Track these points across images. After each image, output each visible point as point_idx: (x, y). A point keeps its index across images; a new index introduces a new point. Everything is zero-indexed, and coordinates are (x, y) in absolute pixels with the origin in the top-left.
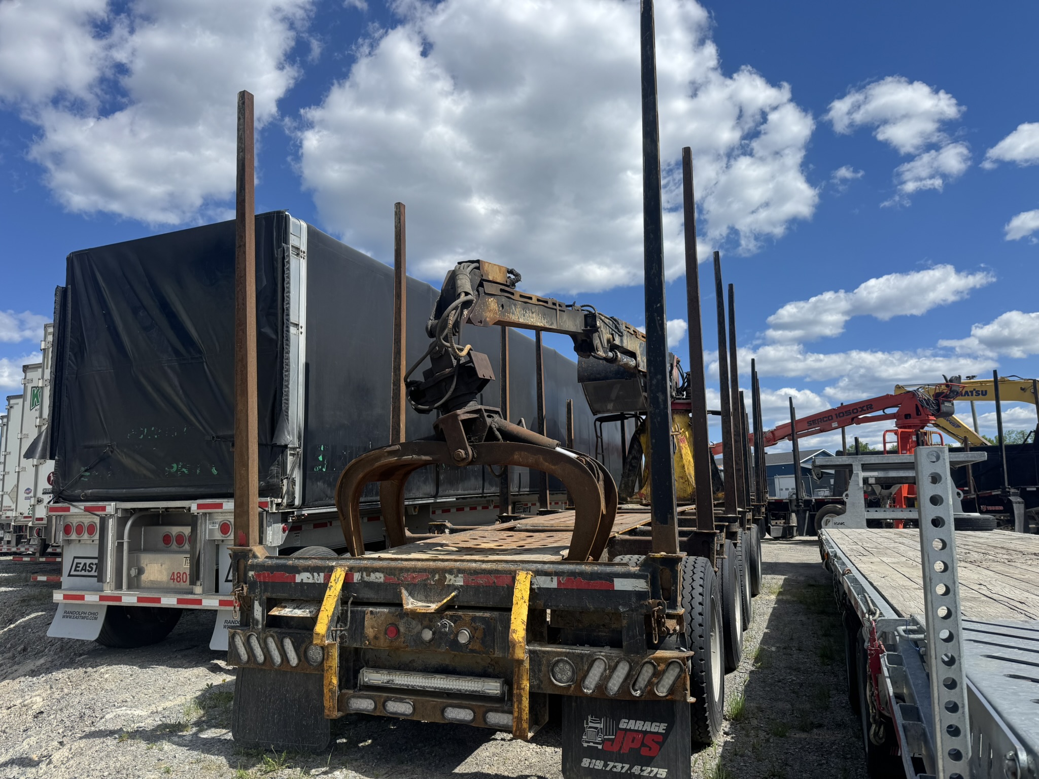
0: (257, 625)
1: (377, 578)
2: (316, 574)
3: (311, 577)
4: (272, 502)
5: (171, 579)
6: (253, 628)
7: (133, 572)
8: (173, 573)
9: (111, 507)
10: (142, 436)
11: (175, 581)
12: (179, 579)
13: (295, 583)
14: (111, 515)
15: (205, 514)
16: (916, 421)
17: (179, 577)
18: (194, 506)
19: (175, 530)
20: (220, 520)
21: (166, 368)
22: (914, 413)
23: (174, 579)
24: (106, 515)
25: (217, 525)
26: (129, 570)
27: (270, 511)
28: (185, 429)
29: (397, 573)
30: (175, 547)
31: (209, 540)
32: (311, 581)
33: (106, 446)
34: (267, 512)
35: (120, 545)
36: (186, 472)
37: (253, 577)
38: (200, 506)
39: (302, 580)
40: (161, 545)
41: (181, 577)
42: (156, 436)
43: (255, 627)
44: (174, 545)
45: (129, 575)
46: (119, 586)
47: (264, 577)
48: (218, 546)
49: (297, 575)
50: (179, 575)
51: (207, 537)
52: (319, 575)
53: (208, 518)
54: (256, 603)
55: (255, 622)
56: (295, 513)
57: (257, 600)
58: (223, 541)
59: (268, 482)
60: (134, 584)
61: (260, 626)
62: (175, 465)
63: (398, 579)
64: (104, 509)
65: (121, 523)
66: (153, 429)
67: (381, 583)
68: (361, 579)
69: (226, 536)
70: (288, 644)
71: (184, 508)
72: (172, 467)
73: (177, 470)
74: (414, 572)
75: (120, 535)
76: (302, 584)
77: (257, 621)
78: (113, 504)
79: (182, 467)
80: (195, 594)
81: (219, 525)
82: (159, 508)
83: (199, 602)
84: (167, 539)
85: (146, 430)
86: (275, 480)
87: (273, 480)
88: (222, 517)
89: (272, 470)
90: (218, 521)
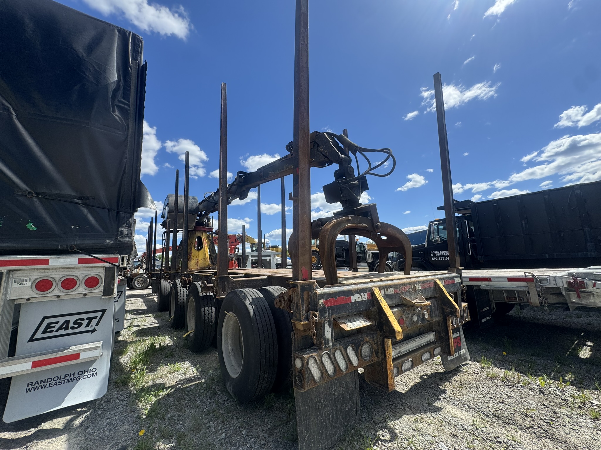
0: (328, 344)
1: (391, 291)
2: (362, 294)
3: (360, 297)
4: (123, 258)
6: (326, 346)
13: (351, 303)
20: (35, 278)
25: (29, 283)
27: (121, 266)
29: (398, 287)
32: (360, 300)
34: (118, 266)
37: (323, 304)
39: (355, 300)
43: (327, 346)
47: (331, 303)
48: (19, 306)
49: (352, 297)
51: (9, 296)
52: (364, 295)
53: (13, 276)
54: (326, 325)
55: (326, 341)
57: (326, 323)
59: (119, 241)
61: (331, 344)
67: (393, 294)
68: (384, 294)
69: (43, 293)
70: (350, 351)
74: (405, 285)
76: (356, 303)
77: (328, 340)
81: (33, 282)
86: (127, 239)
87: (125, 239)
88: (40, 274)
89: (122, 231)
90: (32, 278)
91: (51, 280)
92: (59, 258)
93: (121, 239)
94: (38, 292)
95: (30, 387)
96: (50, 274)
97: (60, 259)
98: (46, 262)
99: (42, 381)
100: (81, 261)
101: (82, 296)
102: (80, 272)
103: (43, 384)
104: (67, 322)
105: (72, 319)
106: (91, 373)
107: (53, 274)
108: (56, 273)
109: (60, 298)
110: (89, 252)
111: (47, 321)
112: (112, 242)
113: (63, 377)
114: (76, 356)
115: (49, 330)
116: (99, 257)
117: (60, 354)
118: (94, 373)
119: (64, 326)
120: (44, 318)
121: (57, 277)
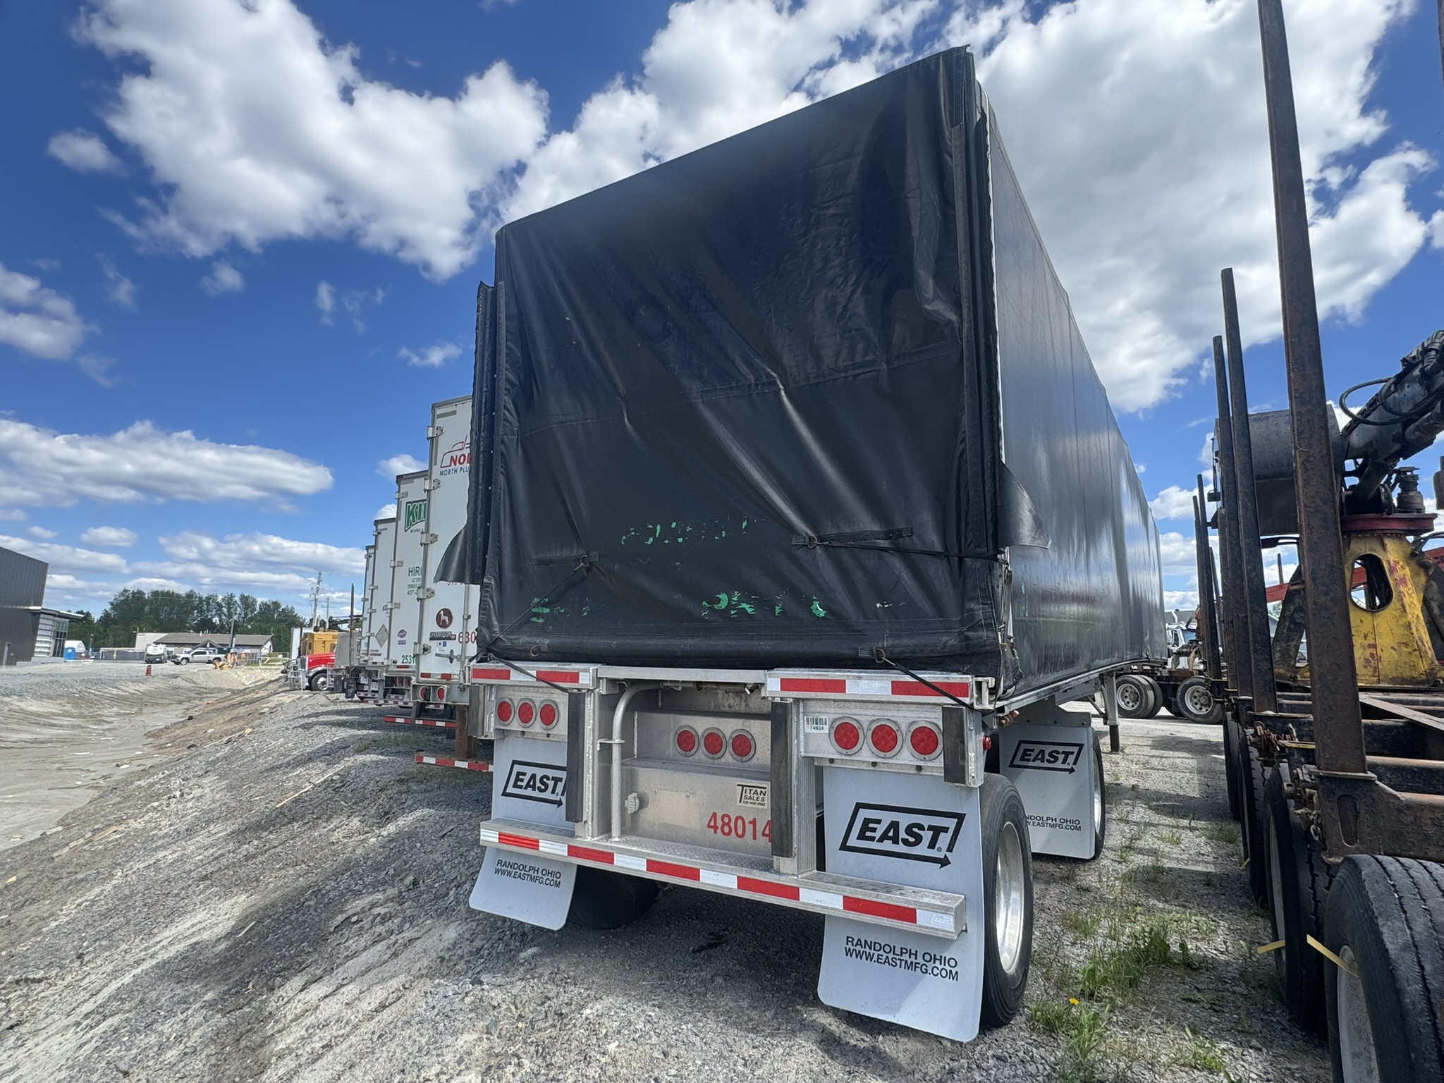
4: (979, 685)
5: (709, 826)
7: (632, 803)
8: (715, 815)
9: (587, 675)
10: (651, 539)
11: (719, 831)
12: (726, 829)
14: (589, 690)
15: (797, 702)
17: (728, 824)
18: (772, 683)
19: (701, 725)
20: (833, 718)
21: (701, 406)
23: (715, 828)
24: (578, 689)
25: (826, 728)
26: (623, 798)
27: (976, 707)
28: (745, 524)
30: (703, 757)
31: (805, 757)
33: (578, 560)
34: (970, 707)
35: (606, 750)
36: (750, 610)
38: (786, 684)
40: (672, 749)
41: (732, 825)
42: (680, 540)
44: (701, 754)
45: (623, 809)
46: (606, 829)
48: (819, 771)
51: (802, 750)
53: (801, 709)
58: (832, 761)
62: (723, 597)
64: (574, 677)
66: (674, 525)
71: (745, 685)
72: (719, 601)
73: (730, 607)
75: (606, 731)
78: (592, 667)
79: (739, 602)
80: (778, 872)
81: (831, 727)
82: (678, 682)
83: (793, 893)
84: (686, 740)
85: (658, 527)
88: (838, 710)
89: (972, 610)
90: (828, 718)
91: (856, 725)
92: (860, 678)
94: (839, 749)
95: (850, 946)
96: (853, 711)
97: (862, 682)
98: (839, 686)
100: (898, 688)
101: (913, 771)
102: (901, 714)
103: (867, 950)
106: (948, 968)
107: (857, 712)
108: (862, 712)
109: (877, 768)
110: (907, 664)
111: (864, 814)
112: (952, 642)
113: (898, 951)
114: (908, 915)
115: (868, 834)
116: (928, 680)
117: (883, 898)
118: (954, 971)
119: (891, 834)
120: (859, 806)
121: (865, 721)
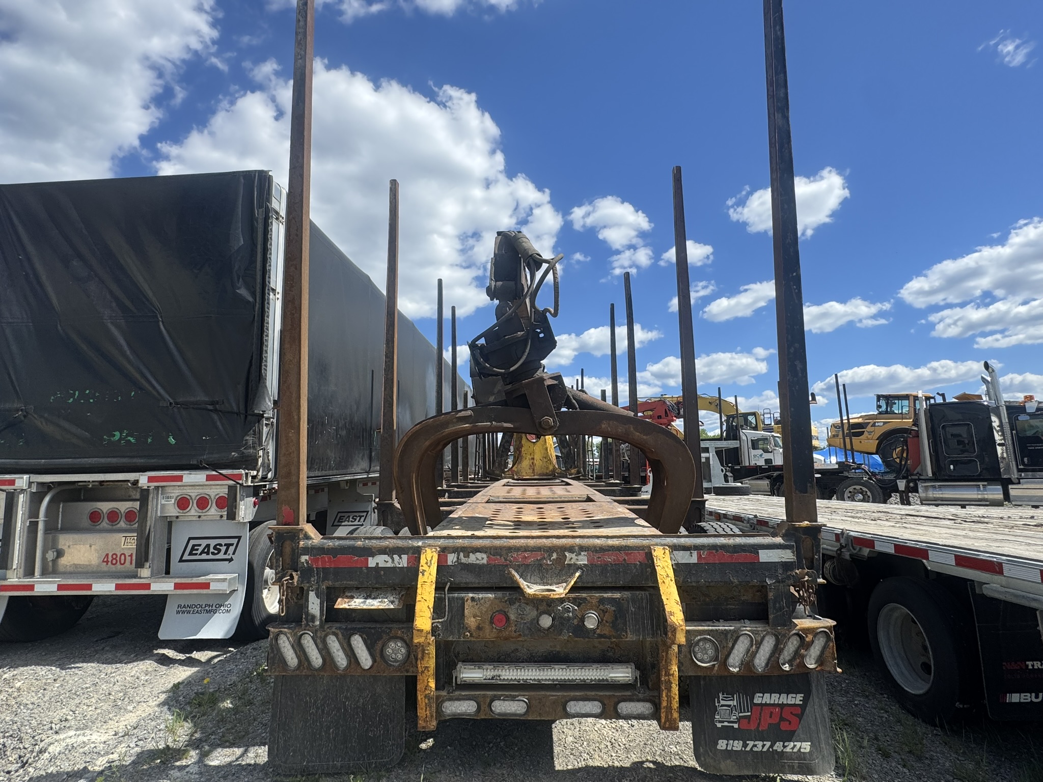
0: (313, 622)
1: (477, 559)
2: (396, 557)
3: (390, 560)
4: (247, 474)
5: (103, 561)
6: (307, 625)
7: (51, 555)
8: (107, 555)
9: (22, 481)
10: (72, 400)
11: (110, 563)
12: (114, 561)
13: (368, 568)
14: (22, 490)
15: (157, 488)
16: (665, 421)
17: (115, 559)
18: (143, 479)
19: (105, 507)
20: (177, 495)
21: (110, 325)
22: (663, 415)
23: (107, 562)
24: (15, 490)
25: (173, 500)
26: (44, 552)
27: (244, 484)
28: (133, 393)
29: (504, 552)
30: (105, 525)
31: (160, 517)
32: (389, 565)
33: (17, 410)
34: (241, 485)
35: (33, 527)
36: (133, 441)
37: (307, 563)
38: (150, 479)
39: (377, 564)
40: (86, 522)
41: (118, 559)
42: (91, 401)
43: (311, 624)
44: (105, 524)
45: (44, 559)
46: (30, 572)
47: (324, 562)
48: (170, 524)
49: (370, 559)
50: (114, 557)
51: (159, 513)
52: (401, 558)
53: (160, 492)
54: (312, 596)
55: (309, 618)
56: (267, 486)
57: (312, 591)
58: (177, 517)
59: (243, 453)
60: (49, 570)
61: (318, 623)
62: (117, 434)
63: (506, 560)
64: (12, 482)
65: (36, 499)
66: (87, 392)
67: (483, 564)
68: (457, 561)
69: (184, 511)
70: (358, 642)
71: (128, 481)
72: (114, 436)
73: (120, 439)
75: (33, 513)
76: (377, 568)
77: (313, 618)
78: (26, 477)
79: (127, 435)
80: (140, 578)
81: (176, 499)
82: (89, 481)
83: (147, 586)
84: (95, 517)
85: (77, 393)
86: (251, 451)
87: (249, 451)
88: (180, 491)
89: (247, 440)
90: (175, 495)
91: (189, 497)
92: (190, 474)
93: (245, 451)
94: (179, 510)
95: (179, 609)
96: (188, 491)
97: (192, 476)
98: (180, 478)
99: (188, 605)
100: (209, 478)
101: (218, 518)
102: (212, 490)
103: (188, 609)
104: (208, 546)
105: (213, 543)
106: (226, 608)
107: (190, 491)
108: (192, 491)
109: (200, 519)
110: (215, 466)
111: (192, 542)
112: (236, 455)
113: (203, 606)
114: (206, 586)
115: (194, 552)
116: (224, 473)
117: (195, 580)
118: (229, 609)
119: (206, 551)
120: (190, 539)
121: (193, 495)
